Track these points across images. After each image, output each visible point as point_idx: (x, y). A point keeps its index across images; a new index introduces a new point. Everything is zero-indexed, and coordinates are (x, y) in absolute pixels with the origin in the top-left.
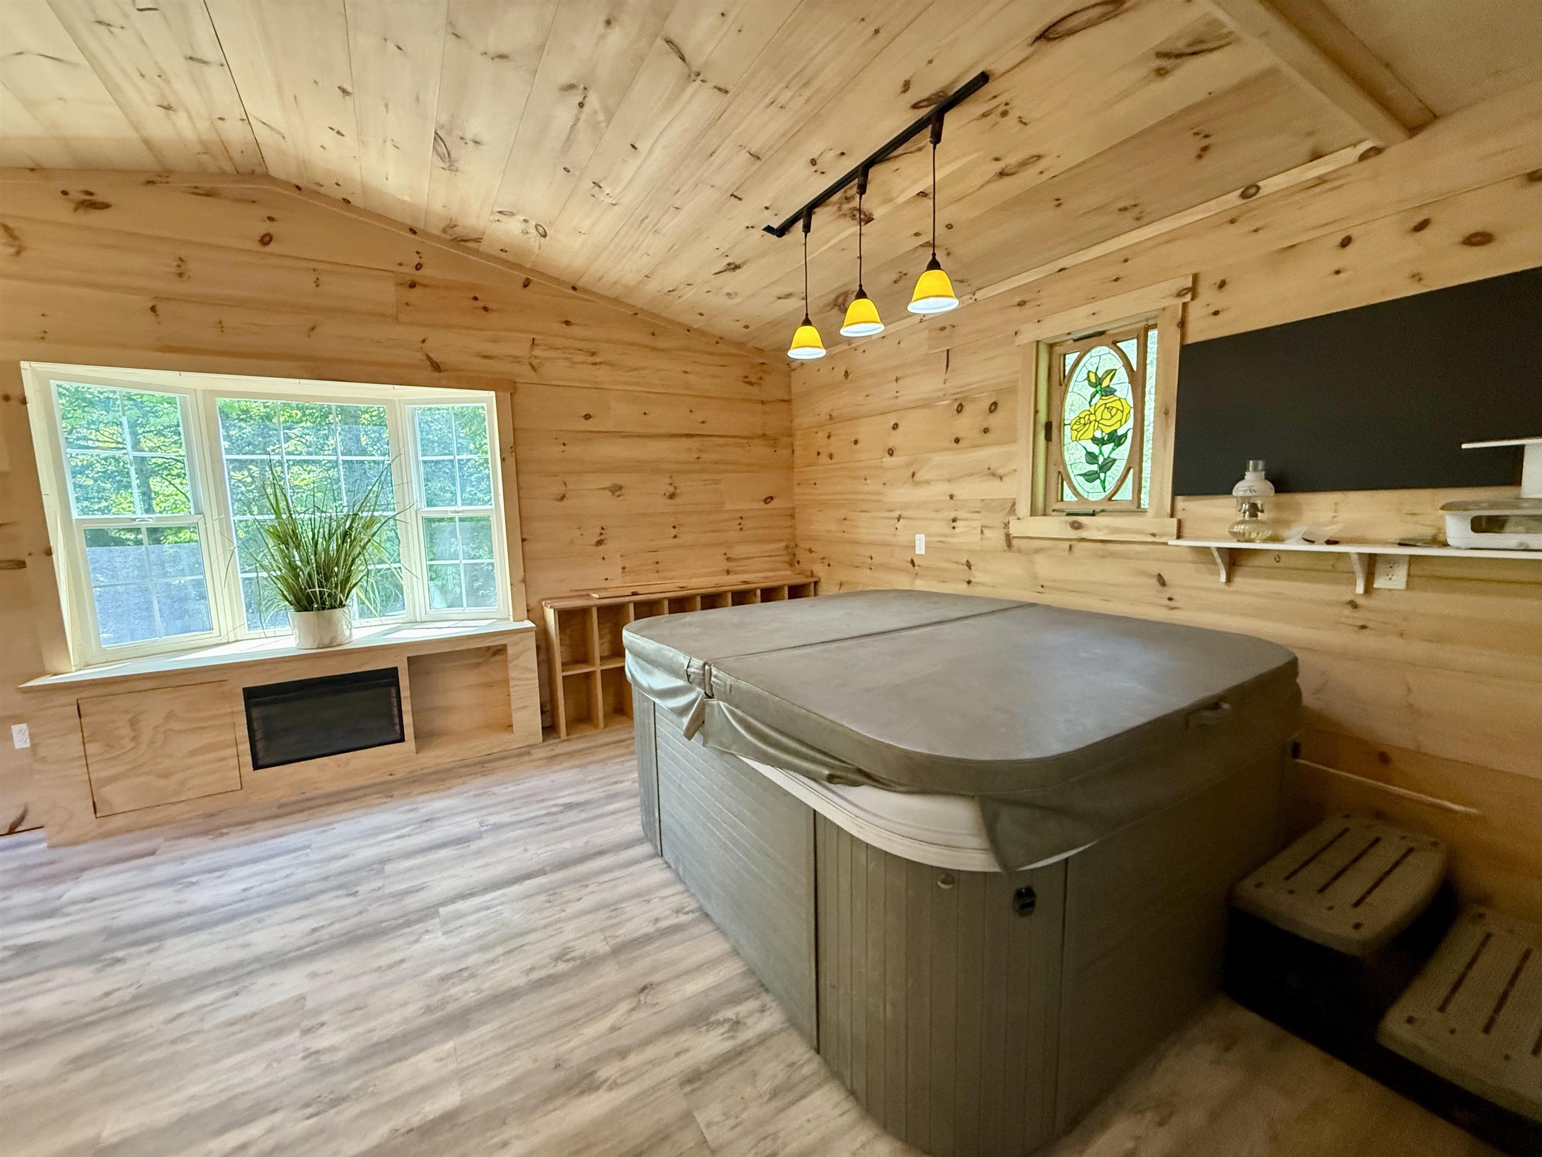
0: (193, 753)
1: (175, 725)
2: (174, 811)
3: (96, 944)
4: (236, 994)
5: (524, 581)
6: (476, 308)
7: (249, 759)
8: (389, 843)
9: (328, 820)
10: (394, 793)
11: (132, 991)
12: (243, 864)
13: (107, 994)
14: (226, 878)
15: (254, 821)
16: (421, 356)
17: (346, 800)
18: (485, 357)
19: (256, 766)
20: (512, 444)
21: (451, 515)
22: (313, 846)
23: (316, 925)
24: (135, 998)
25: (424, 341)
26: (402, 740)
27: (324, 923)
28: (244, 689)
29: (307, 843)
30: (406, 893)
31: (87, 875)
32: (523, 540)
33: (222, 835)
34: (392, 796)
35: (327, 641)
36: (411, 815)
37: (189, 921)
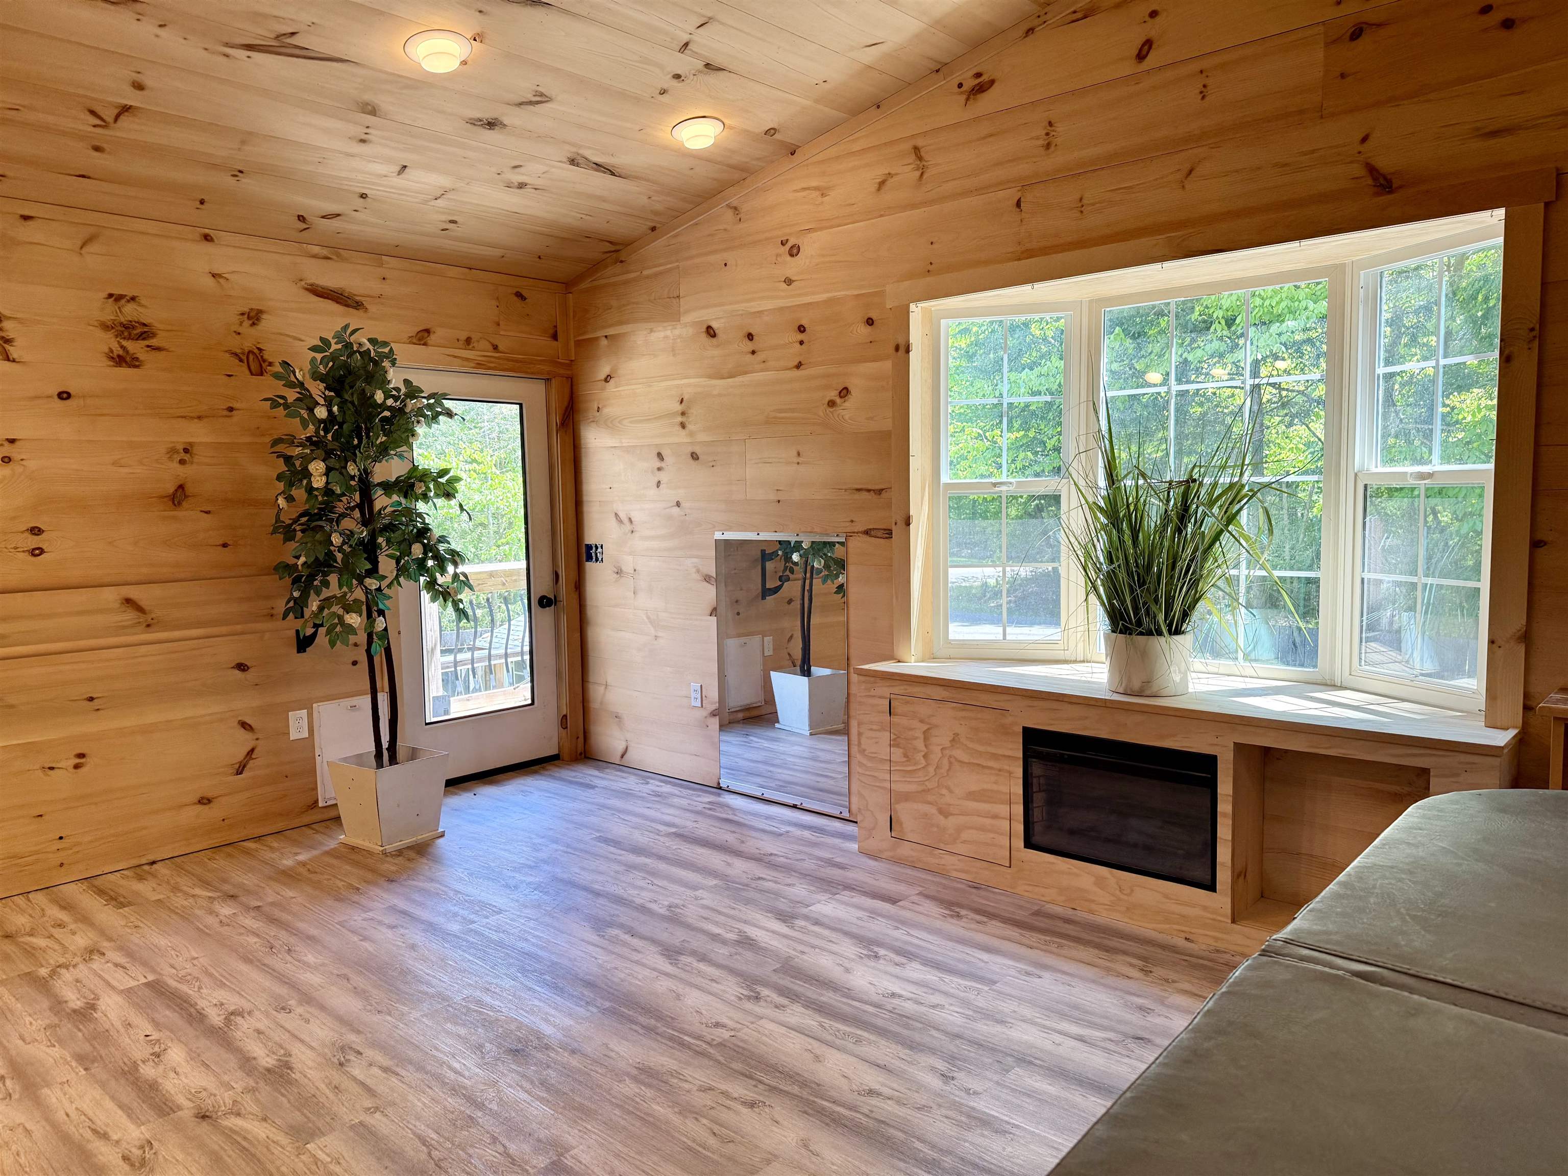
0: (972, 796)
1: (959, 754)
2: (949, 860)
3: (767, 970)
4: (752, 1105)
5: (1526, 637)
6: (1486, 30)
7: (1020, 828)
8: (1058, 1038)
9: (1049, 960)
10: (1154, 969)
11: (726, 1034)
12: (928, 963)
13: (717, 1025)
14: (897, 970)
15: (992, 916)
16: (1358, 170)
17: (1098, 946)
18: (1494, 134)
19: (1029, 844)
20: (1534, 321)
21: (1412, 482)
22: (998, 986)
23: (876, 1087)
24: (722, 1045)
25: (1364, 140)
26: (1211, 886)
27: (886, 1091)
28: (1025, 730)
29: (995, 977)
30: (985, 1122)
31: (846, 896)
32: (1536, 544)
33: (959, 916)
34: (1147, 972)
35: (1136, 685)
36: (1135, 1018)
37: (828, 997)
